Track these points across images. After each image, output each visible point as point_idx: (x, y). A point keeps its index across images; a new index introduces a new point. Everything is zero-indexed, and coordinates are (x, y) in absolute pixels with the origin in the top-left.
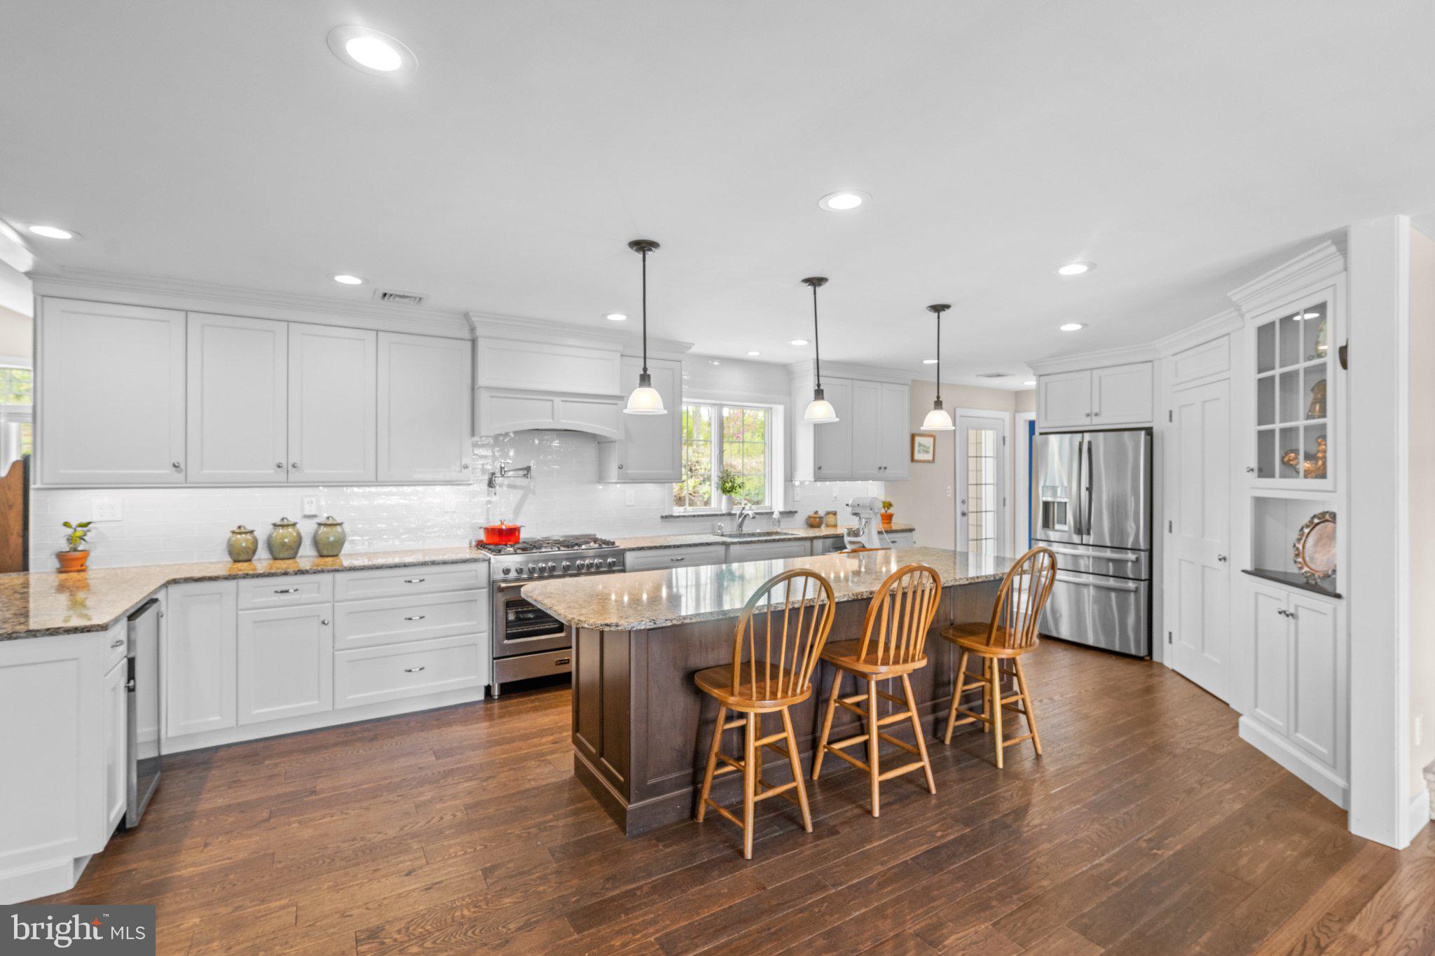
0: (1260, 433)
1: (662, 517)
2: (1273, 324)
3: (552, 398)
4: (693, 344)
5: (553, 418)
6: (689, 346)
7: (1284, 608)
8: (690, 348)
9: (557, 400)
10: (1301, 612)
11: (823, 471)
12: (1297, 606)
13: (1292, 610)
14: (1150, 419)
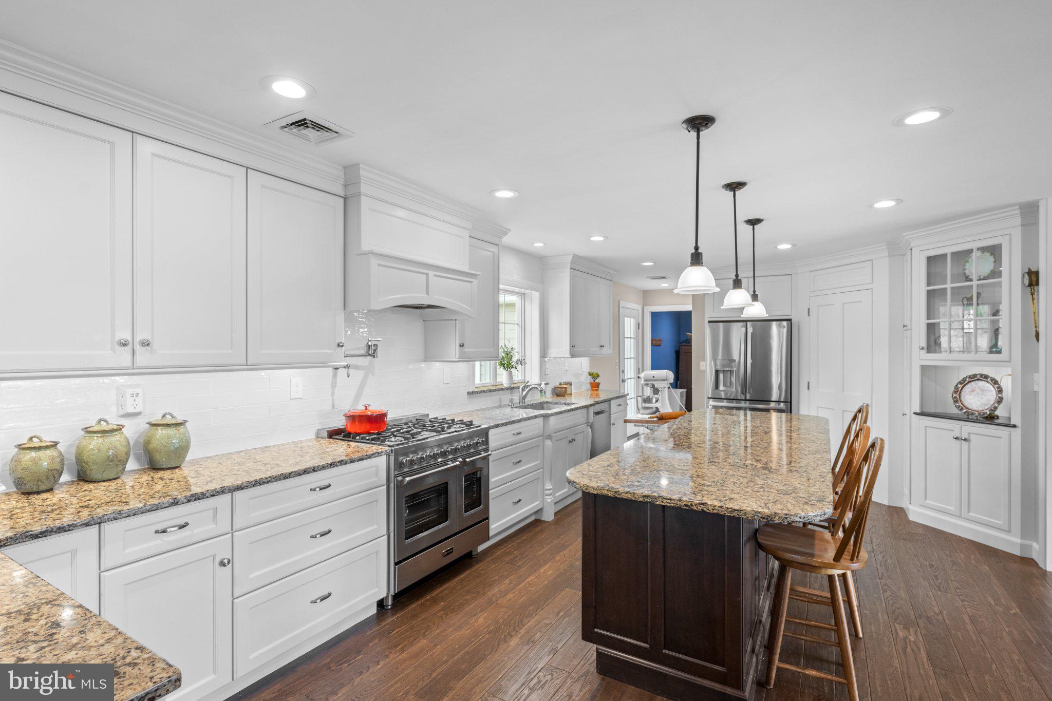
0: (929, 325)
1: (468, 393)
2: (946, 255)
3: (426, 271)
4: (510, 230)
5: (427, 293)
6: (505, 232)
7: (958, 435)
8: (506, 234)
9: (431, 273)
10: (972, 437)
11: (575, 349)
12: (969, 434)
13: (965, 436)
14: (790, 314)
